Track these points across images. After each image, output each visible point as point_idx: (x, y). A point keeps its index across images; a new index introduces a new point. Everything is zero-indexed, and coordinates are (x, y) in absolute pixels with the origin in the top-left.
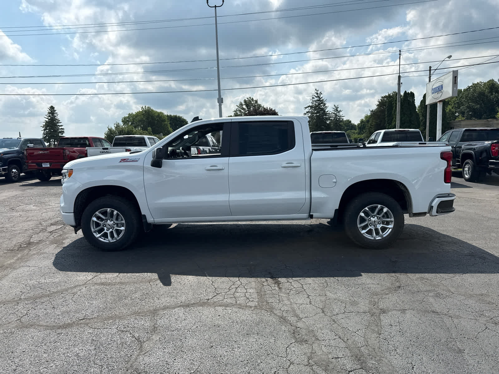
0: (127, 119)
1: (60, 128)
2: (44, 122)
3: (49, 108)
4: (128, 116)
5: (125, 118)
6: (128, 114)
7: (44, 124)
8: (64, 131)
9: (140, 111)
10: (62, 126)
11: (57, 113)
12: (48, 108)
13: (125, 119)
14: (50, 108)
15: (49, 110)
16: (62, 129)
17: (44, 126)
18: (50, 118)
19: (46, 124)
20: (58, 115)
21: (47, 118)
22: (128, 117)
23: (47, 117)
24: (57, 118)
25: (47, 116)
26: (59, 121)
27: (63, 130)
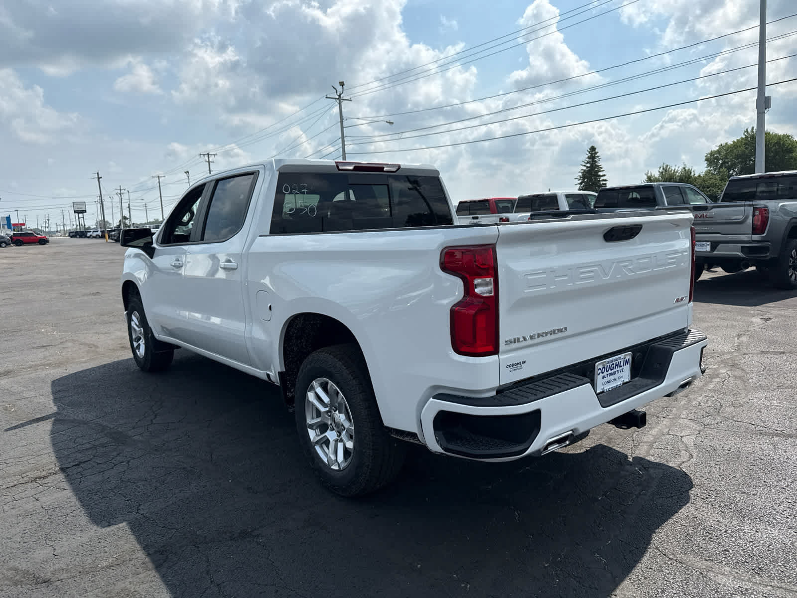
0: (715, 155)
1: (602, 178)
2: (580, 172)
3: (588, 149)
4: (718, 150)
5: (712, 154)
6: (719, 146)
7: (580, 174)
8: (605, 184)
9: (742, 138)
10: (604, 175)
11: (598, 156)
12: (588, 151)
13: (711, 156)
14: (590, 149)
15: (588, 153)
16: (603, 180)
17: (581, 177)
18: (588, 165)
19: (583, 175)
20: (601, 160)
21: (585, 166)
22: (718, 152)
23: (584, 164)
24: (598, 164)
25: (585, 162)
26: (601, 168)
27: (604, 182)
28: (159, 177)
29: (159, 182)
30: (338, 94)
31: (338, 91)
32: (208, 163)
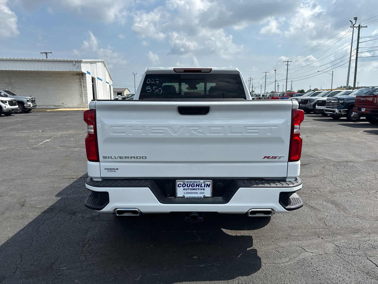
28: (266, 73)
29: (266, 75)
30: (353, 24)
31: (353, 23)
32: (287, 66)
